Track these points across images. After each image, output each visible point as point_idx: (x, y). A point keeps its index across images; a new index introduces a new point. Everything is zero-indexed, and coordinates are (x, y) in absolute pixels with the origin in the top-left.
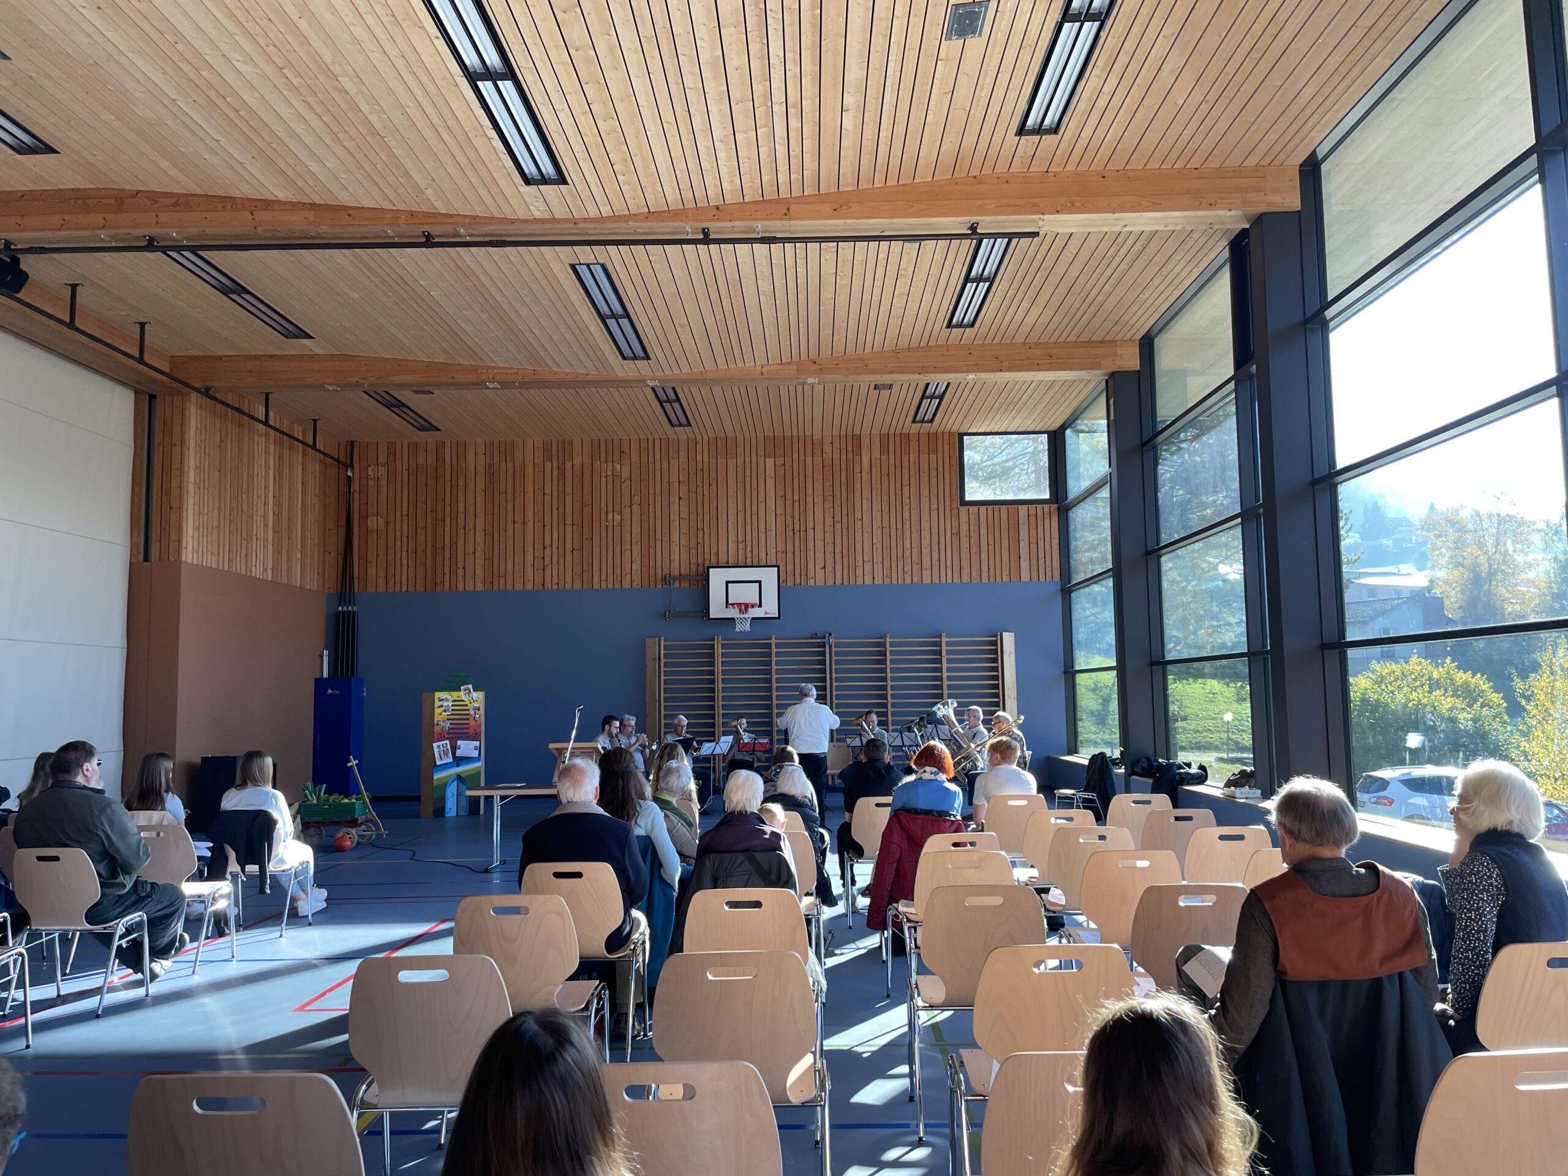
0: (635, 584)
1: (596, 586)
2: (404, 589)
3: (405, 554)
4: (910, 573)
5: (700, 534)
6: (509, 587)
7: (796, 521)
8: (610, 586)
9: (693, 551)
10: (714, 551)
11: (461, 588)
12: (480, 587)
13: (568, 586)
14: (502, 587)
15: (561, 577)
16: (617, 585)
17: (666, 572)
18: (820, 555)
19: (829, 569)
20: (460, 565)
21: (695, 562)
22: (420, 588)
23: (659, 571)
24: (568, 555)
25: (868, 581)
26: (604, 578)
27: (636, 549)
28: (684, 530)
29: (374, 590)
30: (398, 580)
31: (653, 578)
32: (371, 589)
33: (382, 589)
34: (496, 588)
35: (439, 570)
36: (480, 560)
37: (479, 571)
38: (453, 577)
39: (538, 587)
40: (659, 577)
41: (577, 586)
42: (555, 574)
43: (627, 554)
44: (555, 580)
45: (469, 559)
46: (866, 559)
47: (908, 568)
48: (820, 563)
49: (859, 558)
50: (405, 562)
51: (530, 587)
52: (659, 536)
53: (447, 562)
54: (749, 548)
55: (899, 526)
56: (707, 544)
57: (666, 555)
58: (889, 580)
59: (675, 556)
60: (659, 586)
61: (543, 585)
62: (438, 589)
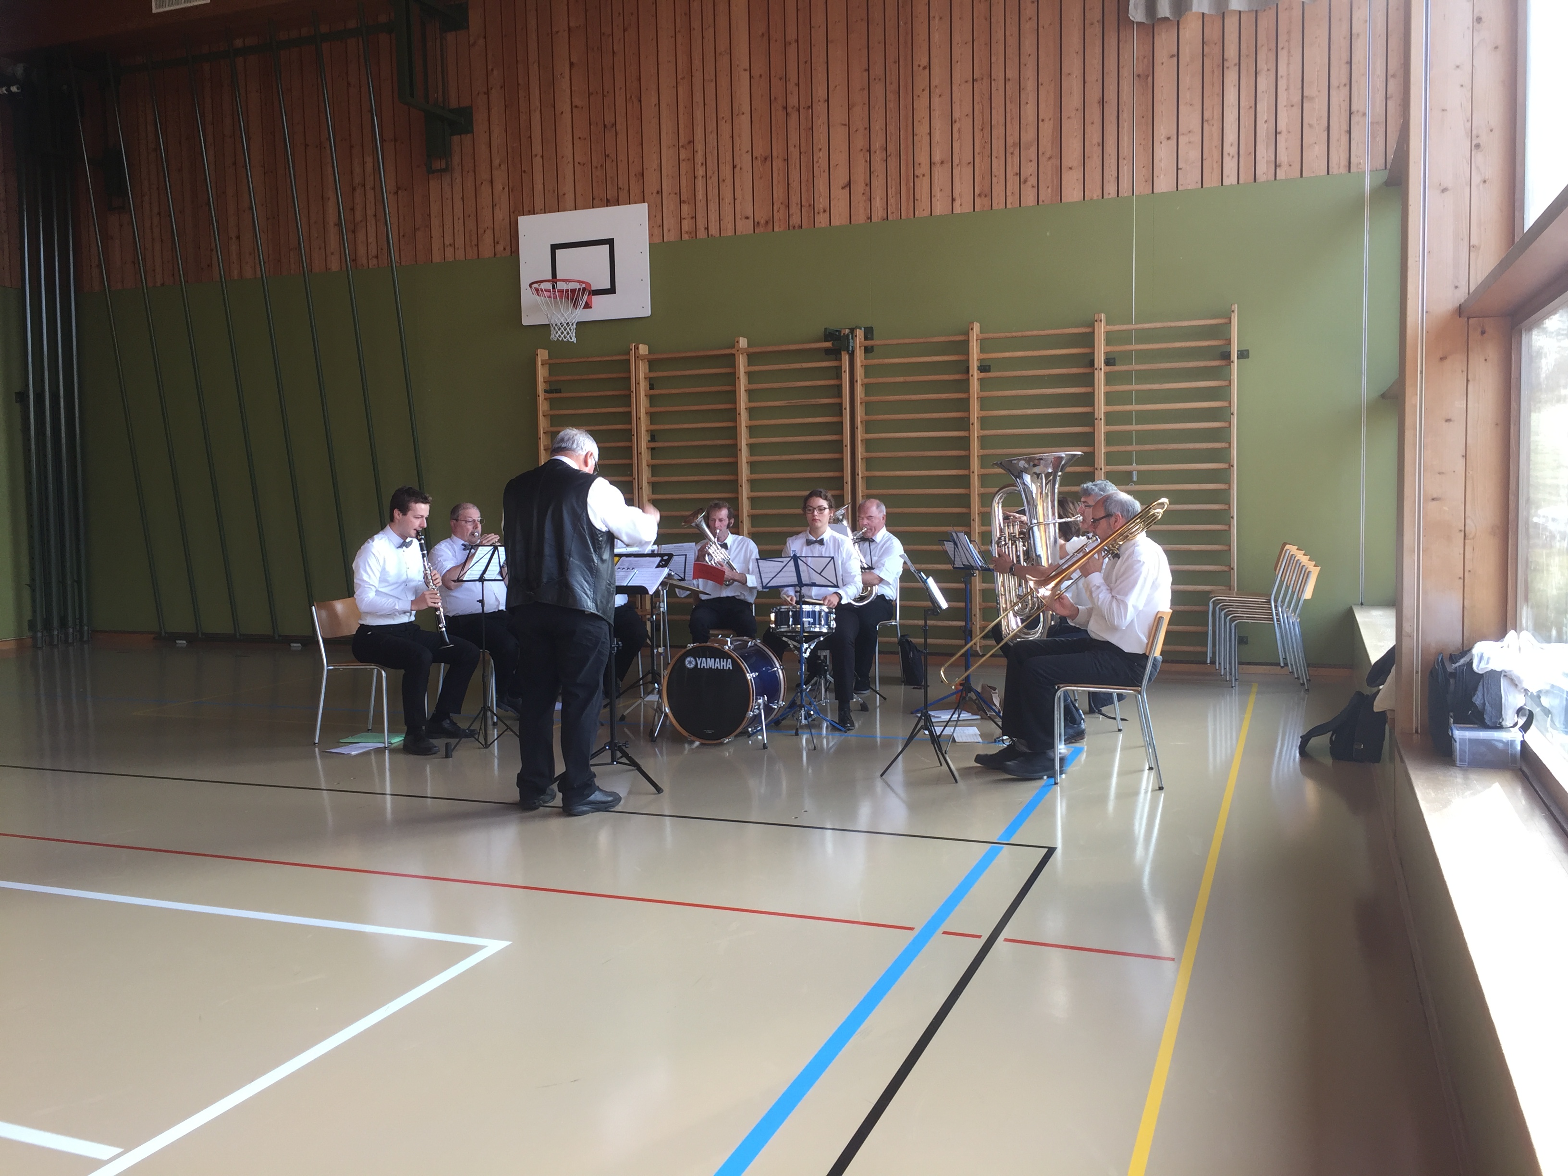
4: (1033, 181)
7: (792, 87)
18: (839, 158)
19: (859, 188)
25: (940, 208)
46: (937, 158)
47: (1029, 169)
48: (840, 176)
49: (922, 158)
55: (1012, 73)
58: (987, 201)
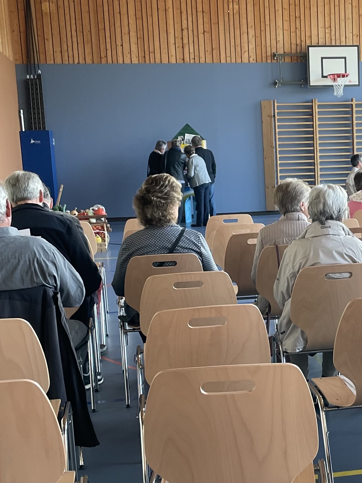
0: (251, 59)
1: (223, 61)
2: (76, 61)
3: (74, 33)
5: (298, 21)
6: (158, 61)
8: (233, 60)
9: (293, 35)
10: (308, 34)
11: (120, 61)
12: (135, 61)
13: (202, 60)
14: (152, 61)
15: (197, 53)
16: (239, 61)
17: (274, 50)
20: (119, 43)
21: (295, 42)
22: (89, 61)
23: (269, 49)
24: (201, 36)
26: (228, 54)
27: (251, 32)
28: (286, 18)
29: (52, 62)
30: (71, 54)
31: (264, 55)
32: (50, 61)
33: (58, 61)
34: (148, 61)
35: (102, 47)
36: (133, 39)
37: (134, 48)
38: (114, 52)
39: (180, 61)
40: (269, 54)
41: (209, 60)
42: (192, 50)
43: (245, 36)
44: (192, 56)
45: (126, 38)
50: (75, 39)
51: (173, 61)
52: (267, 22)
53: (108, 40)
54: (333, 33)
56: (303, 29)
57: (273, 37)
59: (280, 38)
60: (269, 61)
61: (183, 59)
62: (104, 61)
